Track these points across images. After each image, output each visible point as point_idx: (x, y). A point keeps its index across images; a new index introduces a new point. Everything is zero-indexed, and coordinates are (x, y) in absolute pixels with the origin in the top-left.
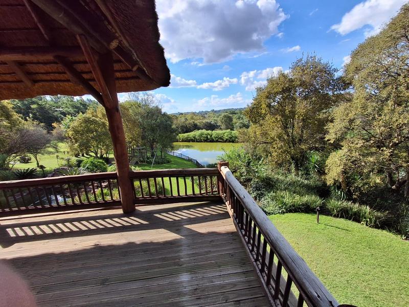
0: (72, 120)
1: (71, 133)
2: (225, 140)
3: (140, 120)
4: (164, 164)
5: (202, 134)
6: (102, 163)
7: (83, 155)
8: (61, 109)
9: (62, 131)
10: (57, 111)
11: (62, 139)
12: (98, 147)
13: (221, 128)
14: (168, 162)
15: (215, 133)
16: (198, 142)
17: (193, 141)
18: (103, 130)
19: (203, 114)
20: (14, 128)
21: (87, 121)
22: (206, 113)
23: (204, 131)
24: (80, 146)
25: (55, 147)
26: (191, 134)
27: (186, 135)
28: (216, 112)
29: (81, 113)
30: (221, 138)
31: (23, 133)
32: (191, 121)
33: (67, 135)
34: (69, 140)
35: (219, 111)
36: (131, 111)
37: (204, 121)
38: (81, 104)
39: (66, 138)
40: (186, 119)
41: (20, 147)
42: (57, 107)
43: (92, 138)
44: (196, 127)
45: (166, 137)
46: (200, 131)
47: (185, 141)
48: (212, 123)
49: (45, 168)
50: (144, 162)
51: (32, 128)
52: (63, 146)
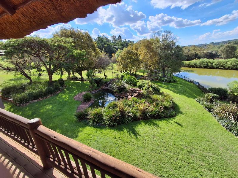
0: (120, 52)
1: (119, 59)
2: (227, 67)
3: (159, 51)
4: (172, 83)
5: (203, 62)
6: (134, 79)
7: (124, 72)
8: (116, 46)
9: (116, 58)
10: (114, 47)
11: (115, 62)
12: (132, 67)
13: (221, 57)
14: (175, 82)
15: (216, 61)
16: (198, 68)
17: (193, 67)
18: (136, 57)
19: (202, 46)
20: (97, 56)
21: (128, 52)
22: (205, 45)
23: (206, 60)
24: (123, 66)
25: (112, 66)
26: (193, 62)
27: (188, 62)
28: (215, 44)
29: (125, 48)
30: (222, 66)
31: (100, 59)
32: (193, 52)
33: (117, 60)
34: (118, 63)
35: (219, 43)
36: (154, 45)
37: (205, 52)
38: (125, 43)
39: (117, 62)
40: (189, 51)
41: (98, 66)
42: (115, 46)
43: (129, 62)
44: (197, 56)
45: (177, 64)
46: (201, 60)
47: (187, 67)
48: (213, 53)
49: (107, 77)
50: (158, 79)
51: (103, 56)
52: (115, 66)
